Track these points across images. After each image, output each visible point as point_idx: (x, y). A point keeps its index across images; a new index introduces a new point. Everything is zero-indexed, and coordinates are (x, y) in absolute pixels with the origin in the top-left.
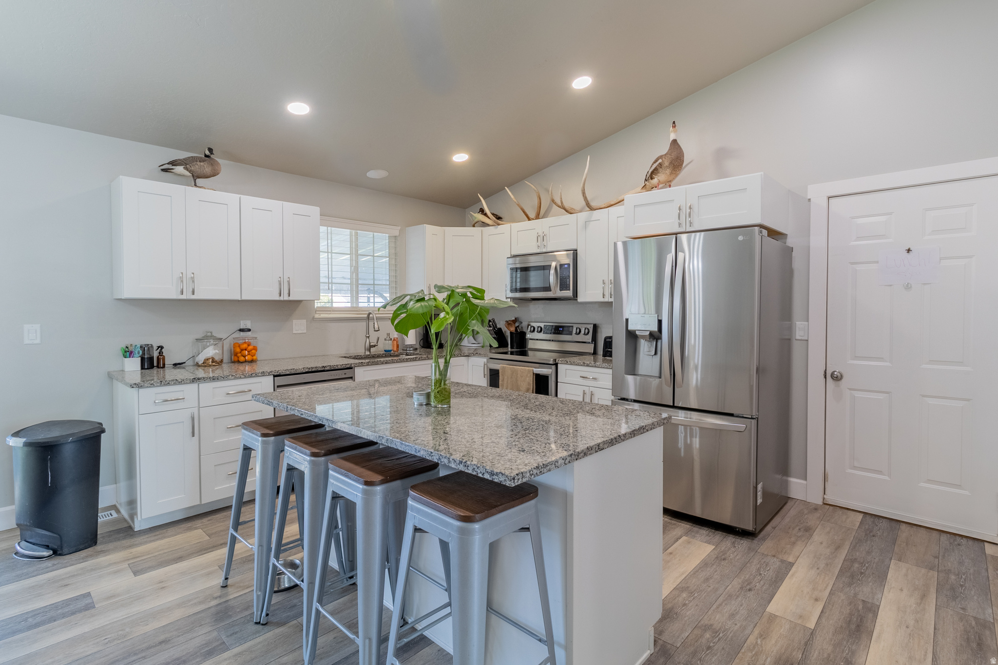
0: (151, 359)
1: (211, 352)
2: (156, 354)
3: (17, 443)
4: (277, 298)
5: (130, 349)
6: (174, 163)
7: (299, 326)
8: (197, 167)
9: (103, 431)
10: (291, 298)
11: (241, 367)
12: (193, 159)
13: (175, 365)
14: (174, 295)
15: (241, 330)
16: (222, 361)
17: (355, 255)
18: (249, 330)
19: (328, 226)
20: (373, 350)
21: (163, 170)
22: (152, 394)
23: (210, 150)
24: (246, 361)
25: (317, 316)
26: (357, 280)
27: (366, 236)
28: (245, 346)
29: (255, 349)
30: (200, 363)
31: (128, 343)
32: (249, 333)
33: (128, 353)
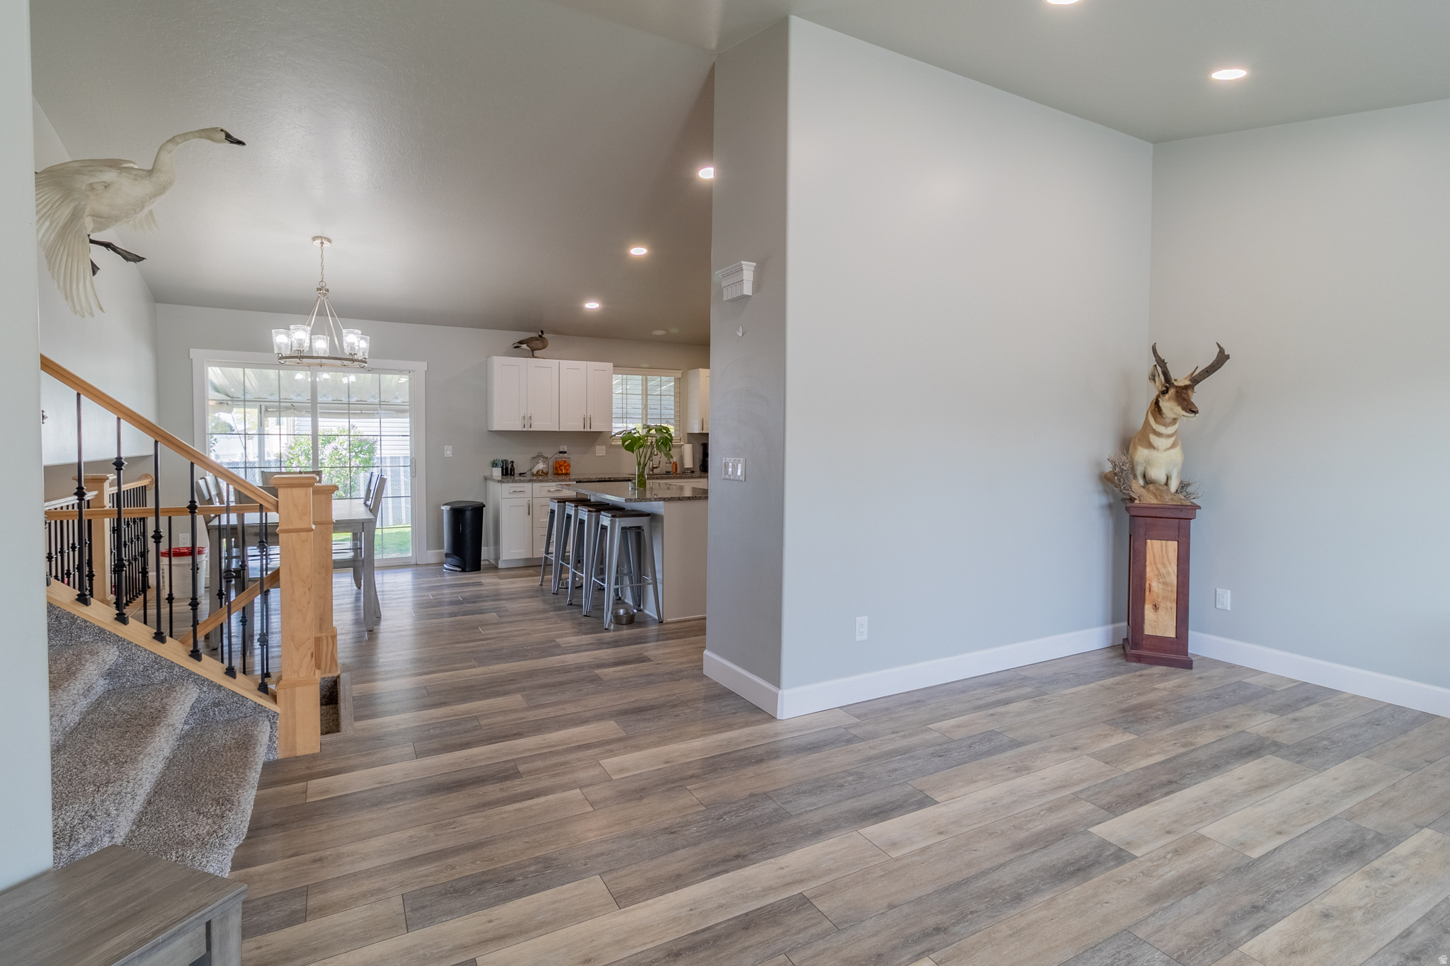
0: (507, 469)
1: (541, 466)
2: (510, 466)
3: (445, 508)
4: (582, 430)
5: (496, 462)
6: (521, 342)
7: (600, 450)
8: (534, 344)
9: (484, 506)
10: (592, 430)
11: (560, 478)
12: (532, 339)
13: (520, 474)
14: (519, 428)
15: (561, 452)
16: (547, 473)
17: (645, 394)
18: (565, 452)
19: (622, 374)
20: (655, 471)
21: (515, 347)
22: (508, 487)
23: (542, 332)
24: (563, 474)
25: (613, 443)
26: (647, 415)
27: (654, 381)
28: (562, 463)
29: (569, 465)
30: (535, 473)
31: (495, 458)
32: (566, 455)
33: (495, 464)
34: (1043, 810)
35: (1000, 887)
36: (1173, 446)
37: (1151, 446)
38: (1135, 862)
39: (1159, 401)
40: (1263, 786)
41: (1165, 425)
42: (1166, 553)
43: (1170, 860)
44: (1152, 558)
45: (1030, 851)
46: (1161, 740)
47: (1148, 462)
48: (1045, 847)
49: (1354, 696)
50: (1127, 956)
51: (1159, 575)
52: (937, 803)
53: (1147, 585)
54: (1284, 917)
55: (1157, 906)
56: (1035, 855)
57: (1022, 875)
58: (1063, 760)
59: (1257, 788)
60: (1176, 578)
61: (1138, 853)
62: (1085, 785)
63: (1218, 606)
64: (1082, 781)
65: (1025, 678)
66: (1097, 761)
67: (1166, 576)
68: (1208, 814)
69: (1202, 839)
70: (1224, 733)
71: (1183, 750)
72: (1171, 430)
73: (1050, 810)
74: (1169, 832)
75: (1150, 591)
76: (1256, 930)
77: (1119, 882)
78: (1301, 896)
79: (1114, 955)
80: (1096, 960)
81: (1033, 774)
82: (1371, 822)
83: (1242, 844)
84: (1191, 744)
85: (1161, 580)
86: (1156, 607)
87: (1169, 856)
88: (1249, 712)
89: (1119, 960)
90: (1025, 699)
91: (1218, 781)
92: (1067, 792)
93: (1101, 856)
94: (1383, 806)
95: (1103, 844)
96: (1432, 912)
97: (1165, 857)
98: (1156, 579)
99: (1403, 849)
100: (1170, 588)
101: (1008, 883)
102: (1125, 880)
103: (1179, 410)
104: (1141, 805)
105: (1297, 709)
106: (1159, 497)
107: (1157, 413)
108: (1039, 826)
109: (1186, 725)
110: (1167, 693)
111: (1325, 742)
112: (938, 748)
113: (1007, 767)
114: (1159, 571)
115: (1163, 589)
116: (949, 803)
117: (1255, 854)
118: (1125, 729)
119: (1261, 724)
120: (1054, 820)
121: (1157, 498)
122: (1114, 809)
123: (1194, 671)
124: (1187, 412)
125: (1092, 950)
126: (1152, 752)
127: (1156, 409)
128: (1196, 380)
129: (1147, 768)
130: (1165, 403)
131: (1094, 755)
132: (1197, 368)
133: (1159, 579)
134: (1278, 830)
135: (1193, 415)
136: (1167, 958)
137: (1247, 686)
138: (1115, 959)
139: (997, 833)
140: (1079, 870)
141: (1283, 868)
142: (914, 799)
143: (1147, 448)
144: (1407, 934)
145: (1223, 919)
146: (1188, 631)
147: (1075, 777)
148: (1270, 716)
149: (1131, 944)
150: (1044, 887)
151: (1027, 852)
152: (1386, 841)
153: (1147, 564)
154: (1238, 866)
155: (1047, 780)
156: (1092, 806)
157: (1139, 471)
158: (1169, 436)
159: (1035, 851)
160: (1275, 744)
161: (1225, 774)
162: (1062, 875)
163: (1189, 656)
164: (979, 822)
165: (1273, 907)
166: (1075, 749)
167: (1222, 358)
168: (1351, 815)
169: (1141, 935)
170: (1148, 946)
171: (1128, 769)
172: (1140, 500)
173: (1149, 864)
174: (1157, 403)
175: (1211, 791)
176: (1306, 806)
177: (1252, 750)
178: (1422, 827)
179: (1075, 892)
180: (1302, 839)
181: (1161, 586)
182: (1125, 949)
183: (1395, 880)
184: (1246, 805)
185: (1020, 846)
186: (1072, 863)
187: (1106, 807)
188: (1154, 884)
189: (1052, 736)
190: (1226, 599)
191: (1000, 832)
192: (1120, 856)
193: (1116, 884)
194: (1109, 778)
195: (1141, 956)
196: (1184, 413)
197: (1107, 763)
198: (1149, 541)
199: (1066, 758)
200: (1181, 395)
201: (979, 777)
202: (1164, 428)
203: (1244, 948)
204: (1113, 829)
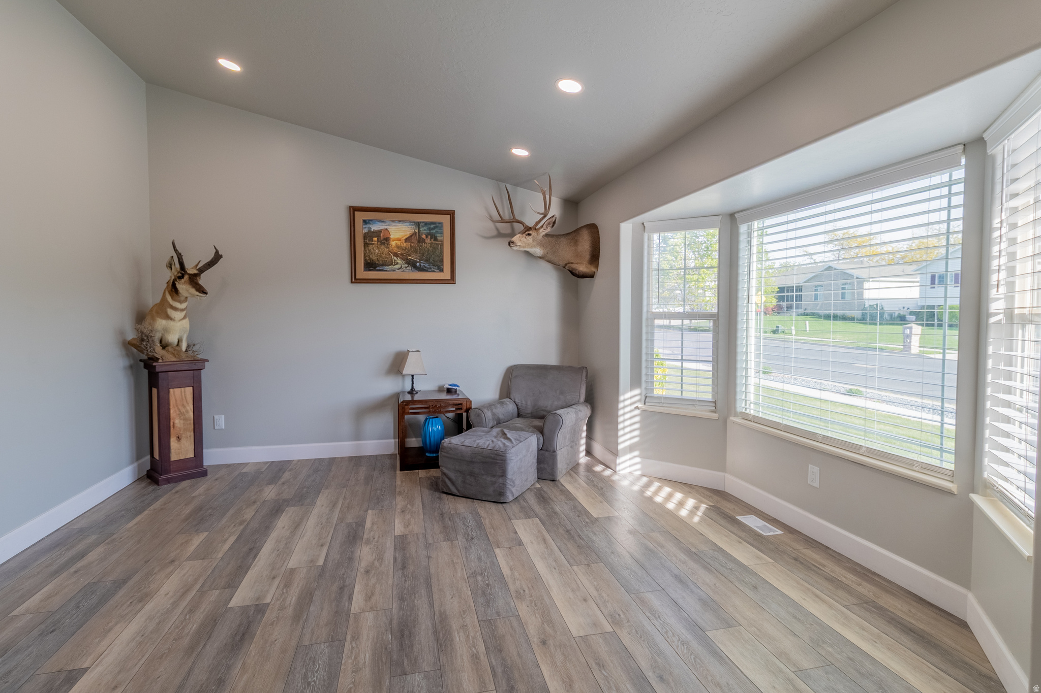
34: (186, 615)
35: (202, 686)
36: (184, 318)
37: (168, 317)
38: (270, 607)
39: (175, 284)
40: (297, 526)
41: (181, 302)
42: (185, 397)
43: (287, 592)
44: (175, 402)
45: (202, 647)
46: (225, 528)
47: (166, 330)
48: (210, 637)
49: (299, 461)
50: (310, 659)
51: (181, 414)
52: (87, 669)
53: (172, 423)
54: (355, 585)
55: (301, 622)
56: (208, 647)
57: (210, 666)
58: (171, 573)
59: (295, 528)
60: (192, 413)
61: (268, 600)
62: (201, 581)
63: (216, 428)
64: (196, 580)
65: (81, 530)
66: (196, 561)
67: (185, 413)
68: (285, 556)
69: (292, 571)
70: (255, 507)
71: (242, 527)
72: (183, 306)
73: (192, 611)
74: (274, 578)
75: (174, 427)
76: (350, 599)
77: (272, 624)
78: (352, 570)
79: (304, 665)
80: (298, 676)
81: (156, 596)
82: (350, 519)
83: (312, 561)
84: (244, 521)
85: (182, 417)
86: (179, 438)
87: (285, 591)
88: (259, 489)
89: (309, 665)
90: (98, 546)
91: (274, 535)
92: (193, 593)
93: (249, 617)
94: (348, 509)
95: (244, 609)
96: (395, 545)
97: (283, 593)
98: (178, 418)
99: (368, 524)
100: (188, 422)
101: (205, 678)
102: (274, 621)
103: (193, 291)
104: (246, 572)
105: (280, 478)
106: (177, 356)
107: (174, 293)
108: (193, 627)
109: (231, 512)
110: (204, 496)
111: (305, 489)
112: (43, 626)
113: (129, 603)
114: (180, 411)
115: (184, 424)
116: (100, 662)
117: (321, 562)
118: (196, 531)
119: (270, 493)
120: (199, 616)
121: (175, 357)
122: (232, 584)
123: (209, 476)
124: (200, 292)
125: (290, 673)
126: (225, 537)
127: (173, 290)
128: (202, 270)
129: (230, 548)
130: (181, 286)
131: (189, 559)
132: (200, 261)
133: (180, 417)
134: (320, 544)
135: (204, 295)
136: (327, 644)
137: (246, 474)
138: (306, 666)
139: (165, 653)
140: (243, 635)
141: (336, 561)
142: (59, 682)
143: (165, 319)
144: (395, 559)
145: (334, 604)
146: (202, 450)
147: (189, 580)
148: (271, 487)
149: (307, 652)
150: (232, 661)
151: (200, 649)
152: (361, 524)
153: (171, 407)
154: (319, 574)
155: (171, 594)
156: (218, 591)
157: (157, 337)
158: (182, 310)
159: (205, 645)
160: (285, 501)
161: (275, 529)
162: (236, 645)
163: (204, 467)
164: (143, 656)
165: (347, 583)
166: (173, 561)
167: (217, 257)
168: (341, 520)
169: (307, 643)
170: (315, 645)
171: (220, 556)
172: (163, 360)
173: (279, 602)
174: (174, 285)
175: (276, 542)
176: (322, 525)
177: (277, 510)
178: (367, 511)
179: (253, 649)
180: (333, 543)
181: (182, 422)
182: (306, 657)
183: (376, 539)
184: (297, 540)
185: (191, 649)
186: (236, 634)
187: (227, 586)
188: (290, 611)
189: (147, 562)
190: (221, 421)
191: (167, 651)
192: (260, 609)
193: (271, 626)
194: (213, 567)
195: (316, 654)
196: (198, 293)
197: (203, 559)
198: (171, 390)
199: (172, 571)
200: (194, 281)
201: (110, 624)
202: (179, 304)
203: (353, 611)
204: (242, 597)
